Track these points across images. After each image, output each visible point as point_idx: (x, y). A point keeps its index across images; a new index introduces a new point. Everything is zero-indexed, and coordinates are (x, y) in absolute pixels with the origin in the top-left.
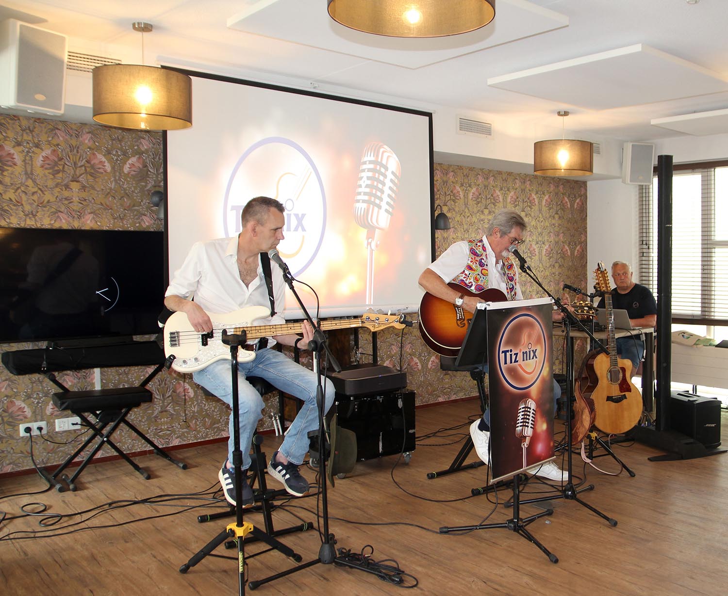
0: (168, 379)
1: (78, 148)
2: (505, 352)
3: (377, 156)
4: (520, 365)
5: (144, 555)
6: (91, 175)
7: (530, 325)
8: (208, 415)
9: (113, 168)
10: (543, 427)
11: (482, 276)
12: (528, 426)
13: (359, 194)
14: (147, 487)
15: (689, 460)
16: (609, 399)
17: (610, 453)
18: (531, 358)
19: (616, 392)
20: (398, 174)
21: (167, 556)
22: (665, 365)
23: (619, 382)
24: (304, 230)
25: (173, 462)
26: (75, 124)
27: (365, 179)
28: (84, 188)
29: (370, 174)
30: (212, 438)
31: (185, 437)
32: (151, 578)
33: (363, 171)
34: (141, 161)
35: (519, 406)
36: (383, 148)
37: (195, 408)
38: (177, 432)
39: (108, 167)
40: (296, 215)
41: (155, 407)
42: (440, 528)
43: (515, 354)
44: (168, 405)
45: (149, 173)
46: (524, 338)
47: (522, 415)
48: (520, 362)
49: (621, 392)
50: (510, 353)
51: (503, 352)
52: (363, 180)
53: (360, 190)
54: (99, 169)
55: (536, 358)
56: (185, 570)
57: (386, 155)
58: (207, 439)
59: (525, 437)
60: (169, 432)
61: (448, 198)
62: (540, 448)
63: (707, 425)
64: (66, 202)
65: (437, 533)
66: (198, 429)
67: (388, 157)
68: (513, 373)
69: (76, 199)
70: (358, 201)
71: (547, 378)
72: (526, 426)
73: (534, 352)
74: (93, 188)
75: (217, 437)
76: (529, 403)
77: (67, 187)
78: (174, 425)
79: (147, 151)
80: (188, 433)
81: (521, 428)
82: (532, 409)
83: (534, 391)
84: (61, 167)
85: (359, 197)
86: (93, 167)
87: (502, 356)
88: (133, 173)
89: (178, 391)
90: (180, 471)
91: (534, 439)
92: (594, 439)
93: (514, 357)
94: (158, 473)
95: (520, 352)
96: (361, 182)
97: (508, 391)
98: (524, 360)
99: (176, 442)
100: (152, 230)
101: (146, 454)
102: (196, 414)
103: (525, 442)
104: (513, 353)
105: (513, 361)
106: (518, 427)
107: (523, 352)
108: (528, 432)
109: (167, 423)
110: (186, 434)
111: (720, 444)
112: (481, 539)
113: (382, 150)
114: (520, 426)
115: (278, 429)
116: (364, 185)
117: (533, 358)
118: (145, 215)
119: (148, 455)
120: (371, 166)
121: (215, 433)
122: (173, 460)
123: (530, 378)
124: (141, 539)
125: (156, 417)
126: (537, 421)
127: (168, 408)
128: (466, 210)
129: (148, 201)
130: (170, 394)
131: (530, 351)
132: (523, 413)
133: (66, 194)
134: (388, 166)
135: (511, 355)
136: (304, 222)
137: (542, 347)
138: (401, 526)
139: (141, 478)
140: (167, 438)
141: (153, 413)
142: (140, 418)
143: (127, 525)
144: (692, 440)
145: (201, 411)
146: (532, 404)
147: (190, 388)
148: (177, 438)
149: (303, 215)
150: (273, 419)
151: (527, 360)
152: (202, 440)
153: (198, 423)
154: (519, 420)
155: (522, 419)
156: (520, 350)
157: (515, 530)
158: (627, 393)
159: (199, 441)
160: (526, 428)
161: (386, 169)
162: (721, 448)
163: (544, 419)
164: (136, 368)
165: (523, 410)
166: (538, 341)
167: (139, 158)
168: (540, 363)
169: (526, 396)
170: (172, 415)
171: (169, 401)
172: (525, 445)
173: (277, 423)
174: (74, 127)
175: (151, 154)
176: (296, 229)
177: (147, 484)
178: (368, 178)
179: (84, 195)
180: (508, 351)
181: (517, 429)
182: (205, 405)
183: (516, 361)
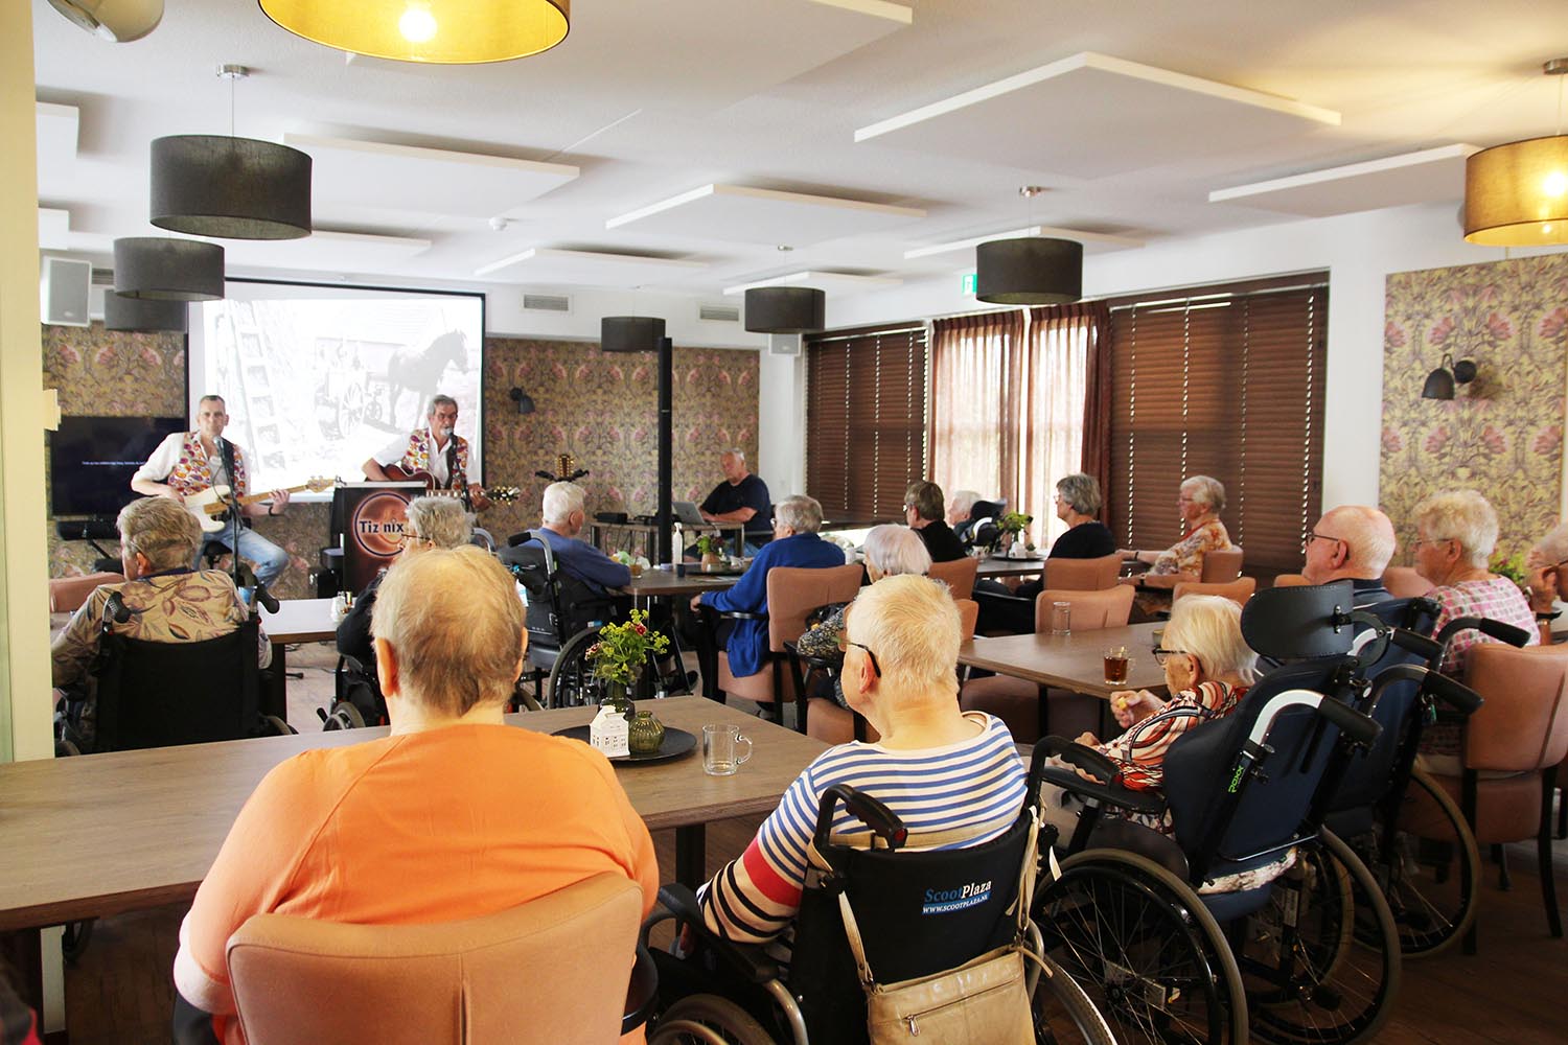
2: (363, 523)
4: (381, 535)
6: (144, 368)
7: (394, 503)
9: (164, 361)
18: (395, 531)
28: (136, 380)
39: (159, 360)
43: (374, 525)
46: (387, 514)
48: (382, 532)
50: (368, 524)
51: (360, 523)
64: (120, 393)
68: (372, 542)
69: (129, 390)
73: (400, 526)
74: (144, 379)
77: (121, 379)
84: (116, 363)
86: (145, 360)
87: (360, 526)
93: (373, 528)
98: (385, 532)
104: (372, 524)
105: (372, 532)
107: (385, 525)
117: (398, 531)
123: (394, 547)
131: (394, 525)
133: (120, 385)
151: (390, 531)
156: (380, 523)
179: (136, 386)
180: (366, 522)
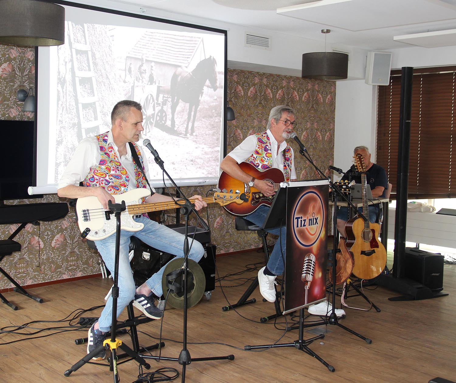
0: (25, 234)
2: (298, 218)
4: (307, 228)
5: (33, 364)
7: (314, 200)
8: (53, 262)
10: (319, 275)
11: (266, 158)
12: (309, 274)
14: (17, 316)
15: (419, 301)
16: (363, 253)
17: (361, 294)
18: (314, 224)
19: (367, 247)
21: (50, 365)
22: (401, 228)
23: (370, 240)
25: (31, 298)
30: (55, 280)
31: (36, 278)
32: (43, 380)
34: (11, 65)
35: (304, 258)
37: (44, 256)
38: (31, 275)
41: (15, 255)
42: (245, 347)
43: (304, 220)
44: (25, 254)
45: (16, 76)
46: (310, 209)
47: (306, 265)
48: (307, 226)
49: (372, 248)
50: (300, 219)
51: (296, 218)
55: (317, 224)
56: (68, 374)
58: (52, 280)
59: (307, 282)
60: (25, 275)
62: (317, 290)
63: (433, 274)
65: (242, 350)
66: (46, 272)
68: (302, 234)
71: (324, 239)
73: (316, 220)
75: (60, 279)
76: (312, 256)
78: (28, 269)
79: (15, 59)
80: (39, 276)
81: (305, 274)
82: (313, 261)
83: (315, 247)
88: (4, 75)
89: (32, 243)
90: (38, 304)
91: (313, 283)
92: (349, 283)
94: (21, 306)
95: (307, 219)
97: (298, 247)
98: (309, 225)
99: (29, 282)
100: (17, 120)
101: (8, 292)
102: (45, 261)
103: (307, 285)
104: (303, 219)
105: (302, 225)
106: (303, 274)
107: (309, 219)
108: (310, 278)
109: (23, 267)
110: (37, 277)
111: (442, 289)
112: (276, 355)
114: (305, 273)
115: (104, 273)
117: (315, 224)
118: (13, 108)
119: (9, 292)
121: (57, 276)
122: (30, 296)
123: (313, 238)
124: (27, 353)
125: (16, 263)
126: (316, 270)
127: (25, 256)
129: (15, 97)
130: (26, 245)
131: (313, 219)
132: (307, 264)
135: (301, 221)
137: (321, 216)
138: (215, 345)
139: (11, 309)
140: (23, 280)
141: (13, 260)
142: (4, 264)
143: (13, 343)
144: (421, 286)
145: (48, 259)
146: (313, 258)
147: (41, 241)
148: (30, 279)
150: (101, 265)
151: (311, 225)
152: (49, 281)
153: (46, 268)
154: (304, 268)
155: (306, 268)
156: (307, 218)
157: (301, 348)
158: (375, 249)
159: (46, 281)
160: (308, 275)
162: (443, 292)
163: (320, 269)
164: (3, 225)
165: (307, 261)
166: (319, 212)
167: (9, 64)
168: (319, 227)
169: (309, 252)
170: (28, 261)
171: (26, 251)
172: (307, 287)
173: (103, 269)
175: (18, 61)
177: (16, 314)
180: (299, 218)
182: (51, 254)
183: (304, 226)
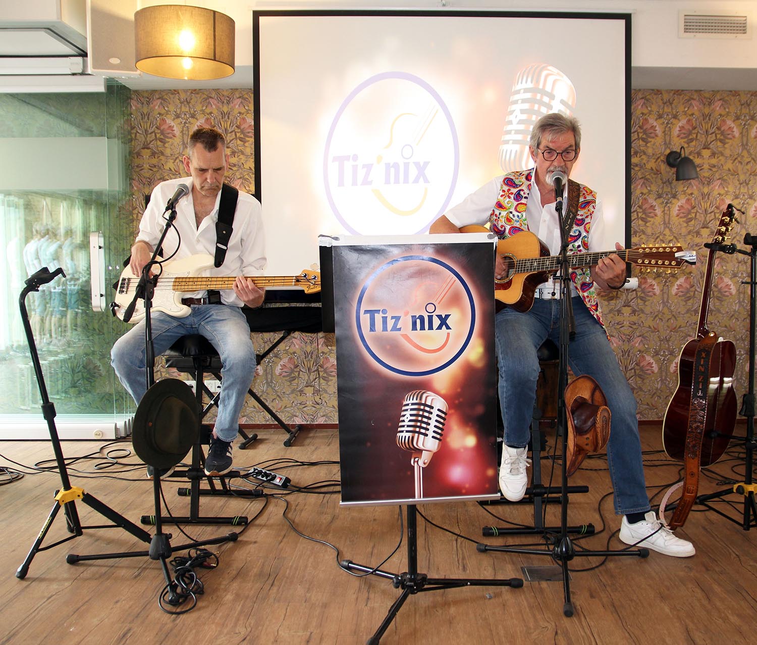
1: (229, 114)
2: (372, 313)
3: (538, 82)
4: (406, 337)
10: (466, 442)
11: (516, 214)
12: (426, 435)
13: (509, 132)
18: (435, 328)
20: (570, 103)
24: (426, 181)
26: (227, 90)
27: (517, 112)
29: (526, 106)
33: (516, 102)
36: (549, 70)
40: (417, 164)
47: (412, 415)
48: (407, 331)
50: (381, 315)
51: (366, 312)
52: (514, 114)
53: (509, 127)
54: (249, 133)
55: (449, 329)
57: (551, 79)
59: (420, 450)
61: (711, 138)
62: (458, 474)
67: (555, 82)
68: (388, 347)
70: (507, 142)
71: (480, 365)
72: (419, 433)
73: (443, 320)
76: (431, 398)
81: (411, 434)
82: (436, 409)
83: (443, 380)
85: (507, 137)
87: (365, 317)
95: (407, 314)
96: (511, 118)
98: (415, 330)
103: (419, 458)
104: (389, 316)
105: (390, 328)
106: (402, 432)
107: (413, 317)
108: (429, 444)
113: (544, 73)
114: (409, 431)
116: (515, 121)
117: (439, 329)
120: (528, 95)
123: (433, 358)
126: (450, 429)
128: (745, 153)
131: (431, 316)
132: (414, 412)
134: (555, 93)
135: (384, 318)
136: (427, 172)
137: (463, 312)
146: (439, 403)
149: (426, 164)
151: (422, 329)
154: (405, 421)
155: (410, 421)
156: (404, 313)
160: (422, 437)
161: (552, 97)
163: (468, 429)
165: (415, 407)
166: (454, 301)
172: (420, 463)
174: (226, 94)
176: (416, 181)
178: (523, 111)
180: (377, 312)
181: (398, 434)
